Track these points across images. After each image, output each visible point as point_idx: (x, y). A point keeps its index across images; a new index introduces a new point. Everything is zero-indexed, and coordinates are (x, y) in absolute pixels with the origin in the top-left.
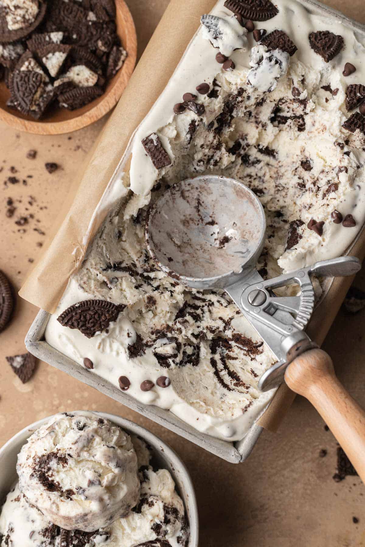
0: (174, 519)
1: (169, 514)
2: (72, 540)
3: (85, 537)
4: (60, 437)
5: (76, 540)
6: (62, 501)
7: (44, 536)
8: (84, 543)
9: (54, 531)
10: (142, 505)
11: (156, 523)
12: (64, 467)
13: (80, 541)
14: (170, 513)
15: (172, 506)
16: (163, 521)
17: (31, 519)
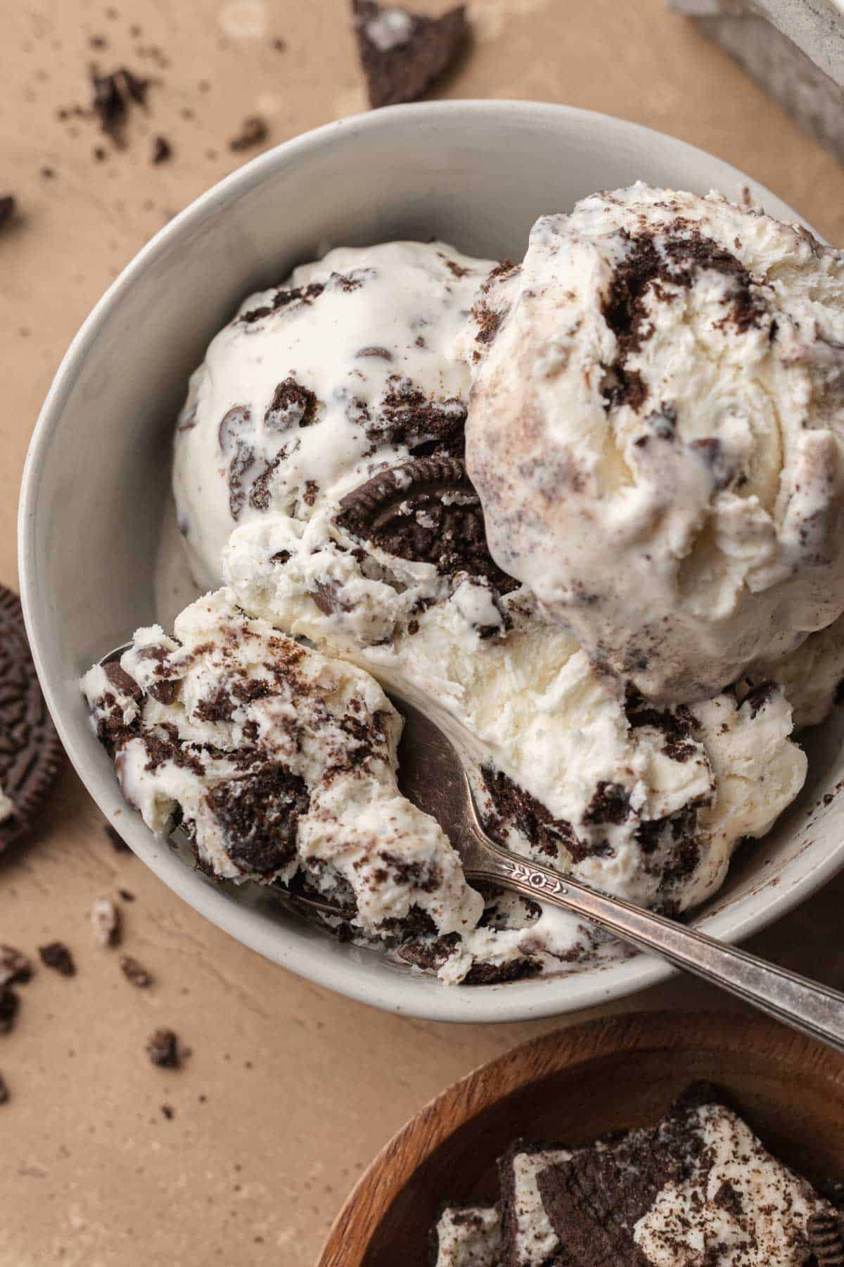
0: (662, 865)
1: (677, 833)
2: (426, 506)
3: (454, 551)
4: (800, 283)
5: (433, 518)
6: (587, 376)
7: (390, 400)
8: (433, 554)
9: (423, 430)
10: (656, 726)
11: (628, 797)
12: (721, 327)
13: (434, 536)
14: (680, 841)
15: (701, 843)
16: (646, 818)
17: (425, 332)
